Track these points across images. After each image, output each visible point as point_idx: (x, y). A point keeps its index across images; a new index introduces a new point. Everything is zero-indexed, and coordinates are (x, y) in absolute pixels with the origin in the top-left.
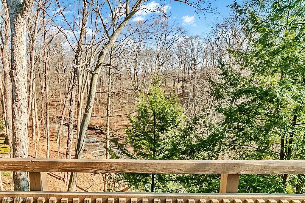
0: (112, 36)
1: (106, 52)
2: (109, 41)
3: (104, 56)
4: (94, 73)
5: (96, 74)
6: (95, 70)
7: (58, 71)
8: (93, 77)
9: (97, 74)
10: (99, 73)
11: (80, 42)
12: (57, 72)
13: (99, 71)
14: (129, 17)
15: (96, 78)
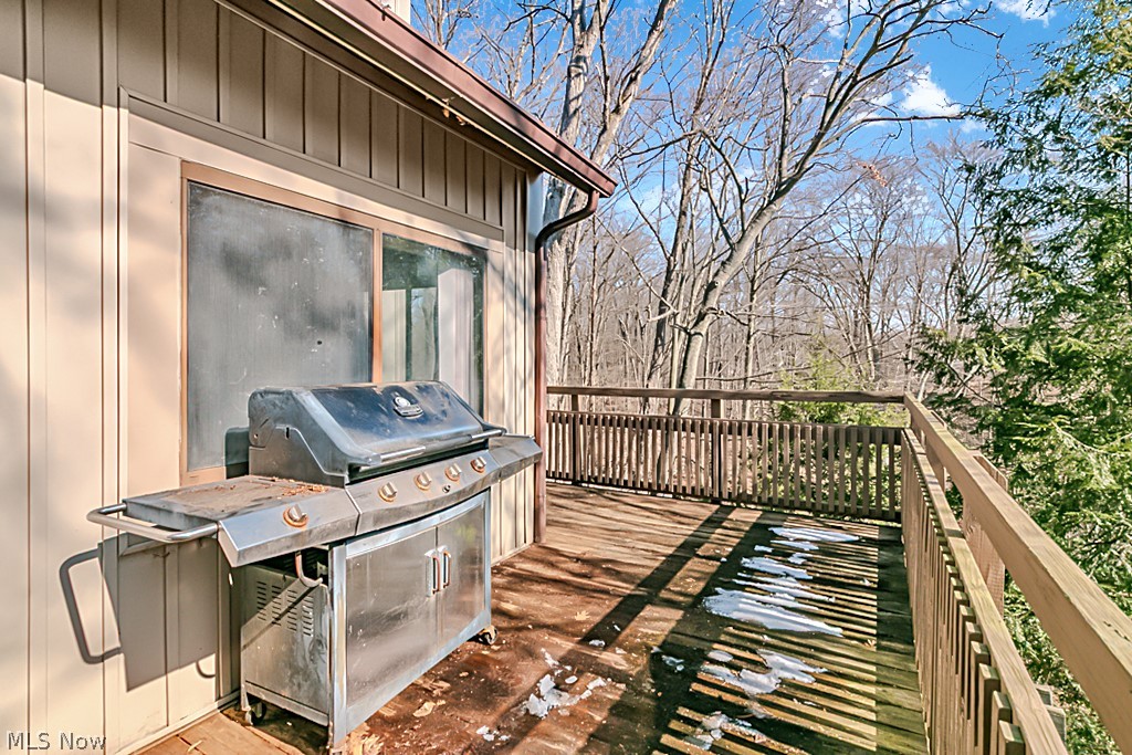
0: (739, 242)
1: (721, 282)
2: (731, 255)
3: (718, 291)
4: (692, 332)
5: (696, 334)
6: (696, 325)
7: (624, 334)
8: (689, 341)
9: (700, 334)
10: (704, 333)
11: (672, 258)
12: (621, 338)
13: (704, 326)
14: (787, 190)
15: (698, 343)
